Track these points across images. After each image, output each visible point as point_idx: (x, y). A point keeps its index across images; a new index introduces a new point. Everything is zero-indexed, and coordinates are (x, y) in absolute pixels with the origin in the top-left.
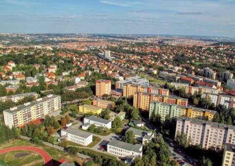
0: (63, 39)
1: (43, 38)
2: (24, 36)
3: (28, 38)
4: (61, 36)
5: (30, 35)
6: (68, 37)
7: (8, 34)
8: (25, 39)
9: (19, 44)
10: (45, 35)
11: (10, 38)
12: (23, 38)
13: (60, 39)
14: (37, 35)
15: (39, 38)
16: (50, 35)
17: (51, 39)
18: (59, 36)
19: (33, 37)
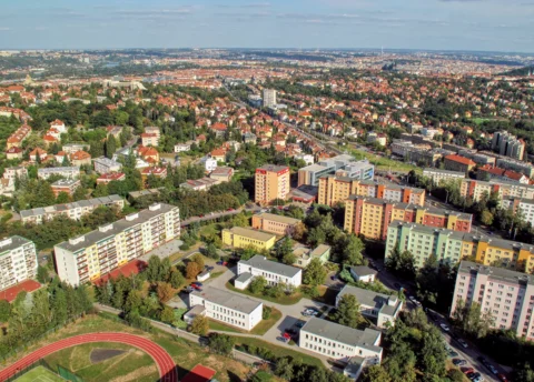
0: (166, 62)
1: (120, 60)
2: (76, 57)
3: (87, 60)
4: (159, 54)
5: (90, 53)
6: (176, 57)
7: (42, 52)
8: (79, 64)
9: (67, 74)
10: (124, 52)
11: (45, 62)
12: (75, 61)
13: (158, 62)
14: (106, 53)
15: (111, 59)
16: (133, 53)
17: (138, 62)
18: (155, 54)
19: (96, 58)
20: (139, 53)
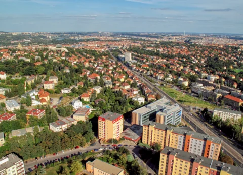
0: (86, 38)
1: (65, 37)
2: (46, 35)
3: (50, 37)
4: (83, 34)
5: (52, 34)
6: (90, 36)
7: (31, 33)
8: (46, 38)
9: (39, 44)
10: (67, 33)
11: (31, 37)
12: (44, 37)
13: (81, 38)
14: (59, 34)
15: (61, 36)
16: (72, 34)
17: (72, 38)
18: (81, 34)
19: (54, 36)
20: (74, 33)
